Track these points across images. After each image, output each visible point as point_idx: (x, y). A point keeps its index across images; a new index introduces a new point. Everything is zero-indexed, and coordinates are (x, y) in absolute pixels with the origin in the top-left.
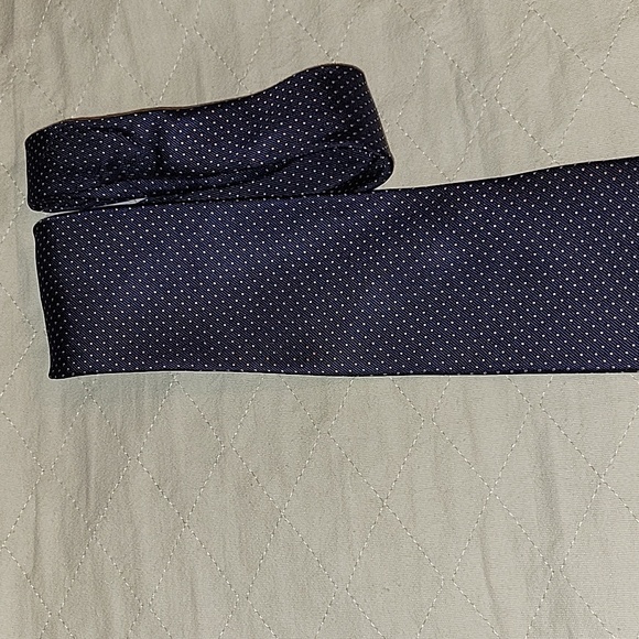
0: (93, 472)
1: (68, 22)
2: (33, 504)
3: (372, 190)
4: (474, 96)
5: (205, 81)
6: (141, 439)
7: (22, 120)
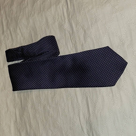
0: (23, 105)
1: (11, 29)
2: (15, 110)
3: (57, 56)
4: (72, 38)
5: (33, 37)
6: (29, 99)
7: (7, 46)
